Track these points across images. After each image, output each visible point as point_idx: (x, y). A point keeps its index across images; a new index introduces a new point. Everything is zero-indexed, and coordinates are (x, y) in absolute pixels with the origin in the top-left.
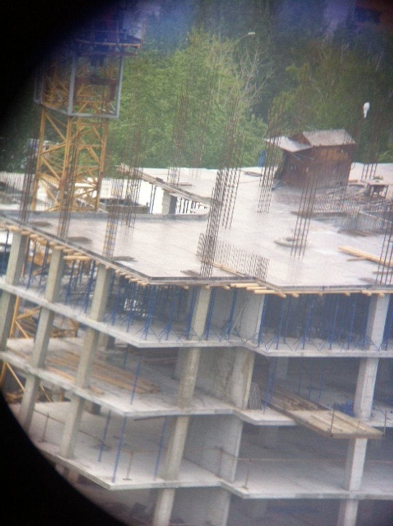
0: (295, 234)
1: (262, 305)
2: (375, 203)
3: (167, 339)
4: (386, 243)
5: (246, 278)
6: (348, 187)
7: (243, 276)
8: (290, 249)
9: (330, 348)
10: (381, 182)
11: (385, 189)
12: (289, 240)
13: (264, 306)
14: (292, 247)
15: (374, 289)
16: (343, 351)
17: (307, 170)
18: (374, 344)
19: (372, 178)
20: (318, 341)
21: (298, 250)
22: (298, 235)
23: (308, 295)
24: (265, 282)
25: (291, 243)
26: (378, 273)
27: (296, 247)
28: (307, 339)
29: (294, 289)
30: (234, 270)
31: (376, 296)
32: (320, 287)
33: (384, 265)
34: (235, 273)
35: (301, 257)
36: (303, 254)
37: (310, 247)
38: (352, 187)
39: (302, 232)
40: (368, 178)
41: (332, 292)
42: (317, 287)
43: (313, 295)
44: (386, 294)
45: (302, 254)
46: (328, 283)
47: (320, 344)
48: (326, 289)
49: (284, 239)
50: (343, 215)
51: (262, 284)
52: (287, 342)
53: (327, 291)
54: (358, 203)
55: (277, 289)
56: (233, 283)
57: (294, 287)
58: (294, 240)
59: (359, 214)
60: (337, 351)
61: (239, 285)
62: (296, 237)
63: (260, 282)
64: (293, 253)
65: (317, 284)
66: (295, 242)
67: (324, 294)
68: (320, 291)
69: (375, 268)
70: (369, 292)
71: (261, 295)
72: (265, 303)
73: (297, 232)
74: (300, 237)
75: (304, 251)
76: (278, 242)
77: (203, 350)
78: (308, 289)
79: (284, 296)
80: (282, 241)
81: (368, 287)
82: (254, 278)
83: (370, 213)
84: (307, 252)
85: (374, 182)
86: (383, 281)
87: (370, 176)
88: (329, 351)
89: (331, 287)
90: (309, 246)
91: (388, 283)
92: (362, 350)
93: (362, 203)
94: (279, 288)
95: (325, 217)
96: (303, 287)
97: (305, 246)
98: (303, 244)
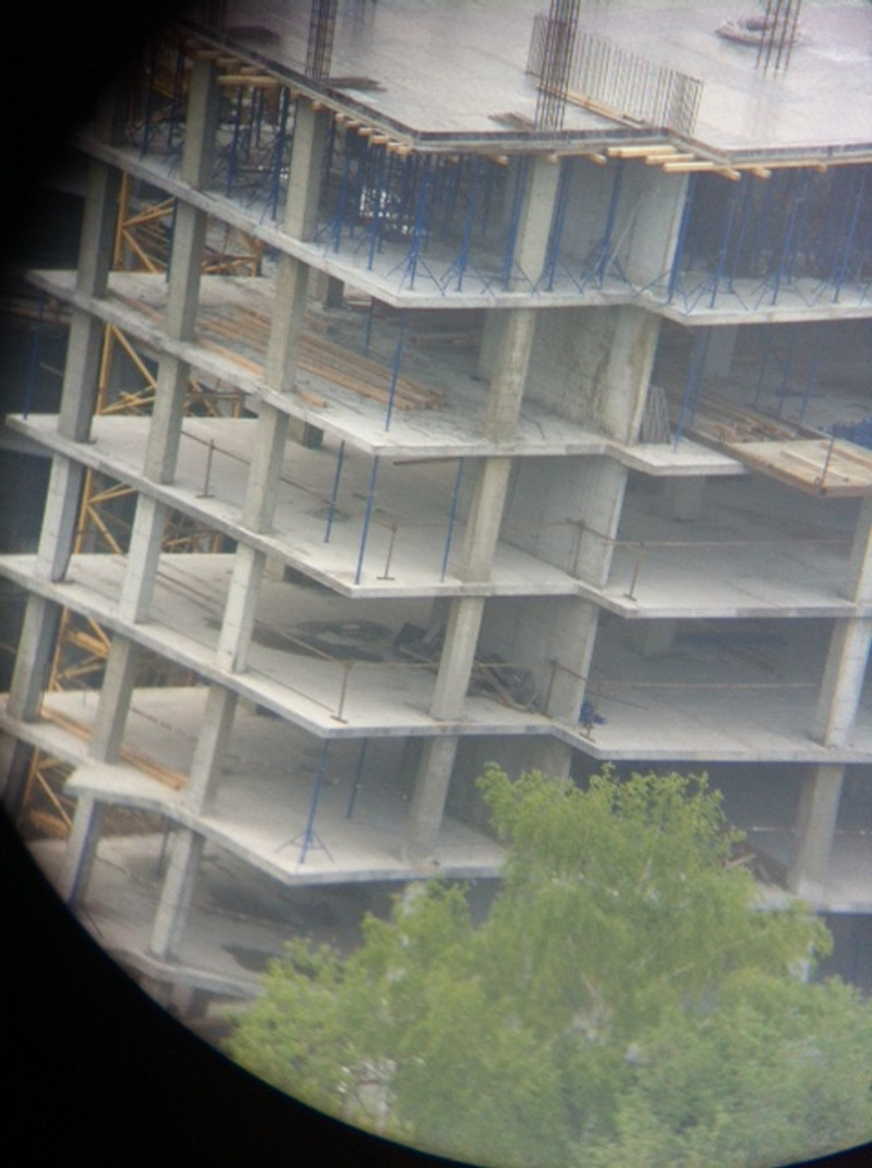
0: (768, 11)
1: (682, 200)
3: (459, 289)
5: (645, 133)
7: (638, 127)
8: (755, 51)
9: (836, 300)
12: (753, 26)
13: (687, 204)
14: (759, 45)
20: (809, 283)
21: (774, 54)
22: (776, 14)
23: (793, 170)
24: (693, 142)
25: (757, 35)
27: (771, 44)
28: (784, 279)
29: (761, 157)
30: (617, 115)
32: (823, 149)
34: (619, 119)
35: (781, 71)
36: (787, 63)
37: (802, 45)
41: (850, 161)
42: (814, 149)
43: (804, 169)
45: (782, 65)
46: (841, 140)
47: (813, 291)
48: (835, 154)
49: (740, 23)
51: (684, 146)
52: (735, 289)
53: (838, 159)
55: (719, 159)
56: (614, 145)
57: (759, 152)
58: (763, 27)
60: (852, 305)
61: (629, 151)
62: (771, 18)
63: (678, 142)
64: (763, 62)
65: (816, 144)
66: (768, 33)
67: (830, 167)
68: (822, 160)
71: (680, 174)
72: (689, 193)
74: (781, 19)
75: (788, 57)
76: (725, 32)
77: (542, 315)
78: (792, 156)
79: (736, 175)
80: (738, 31)
82: (665, 132)
84: (796, 58)
88: (834, 306)
89: (848, 148)
90: (801, 40)
94: (723, 154)
96: (782, 151)
97: (792, 42)
98: (788, 36)
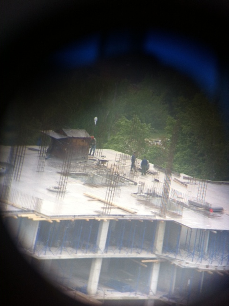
2: (102, 170)
4: (108, 191)
5: (28, 211)
6: (88, 160)
7: (26, 210)
9: (76, 253)
10: (105, 159)
11: (107, 162)
12: (55, 188)
13: (39, 228)
14: (57, 192)
15: (102, 217)
16: (84, 254)
17: (66, 150)
18: (100, 250)
19: (100, 156)
20: (69, 249)
21: (61, 194)
22: (61, 186)
23: (66, 220)
24: (40, 214)
25: (57, 190)
26: (104, 208)
27: (60, 192)
28: (63, 248)
30: (21, 207)
31: (102, 221)
32: (73, 216)
33: (107, 203)
35: (62, 198)
36: (64, 197)
37: (67, 192)
38: (90, 160)
39: (63, 184)
40: (98, 156)
41: (79, 219)
42: (71, 216)
43: (68, 220)
44: (108, 220)
45: (63, 197)
46: (77, 214)
47: (71, 251)
48: (76, 217)
49: (52, 187)
50: (86, 175)
51: (38, 214)
52: (51, 250)
54: (94, 169)
55: (47, 218)
56: (20, 214)
57: (57, 216)
58: (58, 188)
59: (94, 175)
60: (80, 255)
61: (24, 215)
63: (36, 213)
64: (58, 196)
66: (59, 190)
67: (75, 220)
68: (73, 218)
69: (102, 205)
70: (99, 219)
71: (36, 221)
72: (39, 226)
73: (60, 184)
75: (64, 195)
76: (49, 189)
78: (65, 217)
79: (51, 222)
80: (52, 189)
81: (98, 216)
82: (33, 211)
83: (99, 175)
84: (66, 195)
85: (101, 159)
86: (106, 213)
87: (99, 155)
88: (76, 255)
89: (79, 216)
91: (109, 214)
92: (94, 253)
93: (95, 169)
94: (48, 216)
95: (76, 176)
96: (63, 216)
97: (65, 192)
98: (64, 190)
